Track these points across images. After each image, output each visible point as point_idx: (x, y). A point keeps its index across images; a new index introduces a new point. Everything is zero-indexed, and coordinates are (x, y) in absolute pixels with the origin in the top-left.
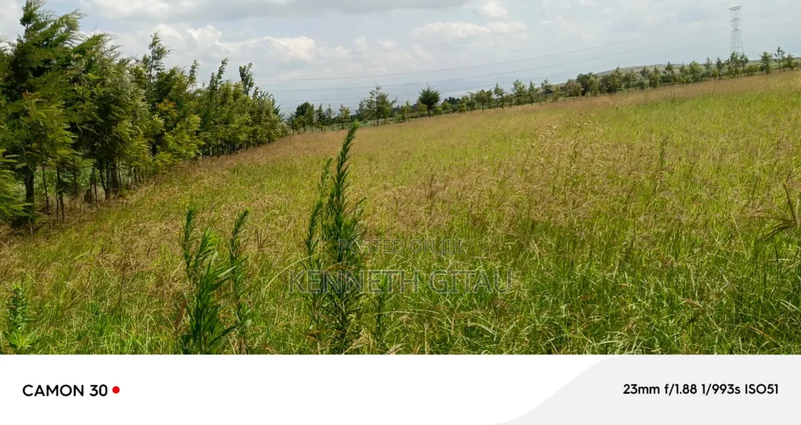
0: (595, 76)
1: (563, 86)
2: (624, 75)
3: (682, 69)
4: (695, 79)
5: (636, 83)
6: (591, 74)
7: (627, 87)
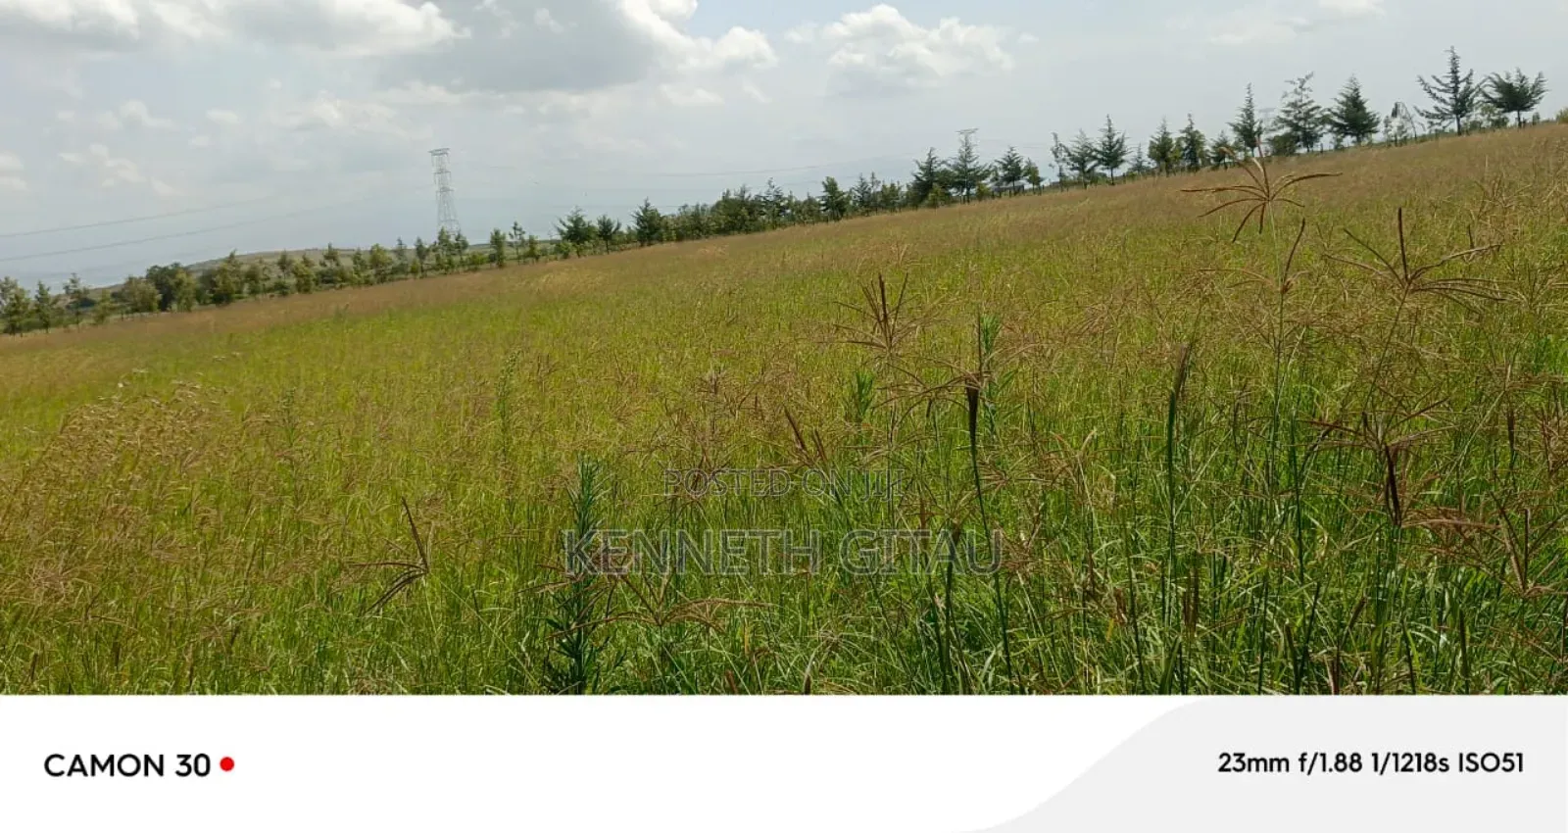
0: (187, 271)
1: (116, 290)
2: (245, 268)
3: (357, 257)
4: (379, 277)
5: (268, 284)
6: (176, 265)
7: (254, 292)
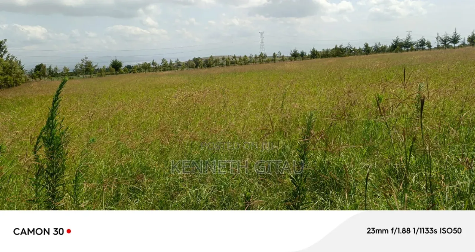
0: (202, 59)
1: (187, 63)
2: (214, 59)
3: (240, 58)
4: (245, 63)
5: (220, 63)
6: (199, 58)
7: (216, 65)
